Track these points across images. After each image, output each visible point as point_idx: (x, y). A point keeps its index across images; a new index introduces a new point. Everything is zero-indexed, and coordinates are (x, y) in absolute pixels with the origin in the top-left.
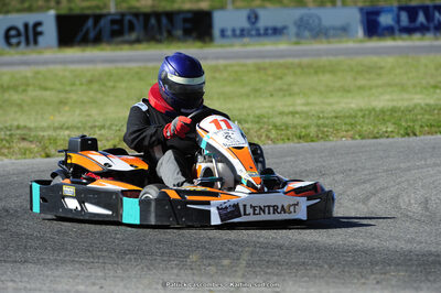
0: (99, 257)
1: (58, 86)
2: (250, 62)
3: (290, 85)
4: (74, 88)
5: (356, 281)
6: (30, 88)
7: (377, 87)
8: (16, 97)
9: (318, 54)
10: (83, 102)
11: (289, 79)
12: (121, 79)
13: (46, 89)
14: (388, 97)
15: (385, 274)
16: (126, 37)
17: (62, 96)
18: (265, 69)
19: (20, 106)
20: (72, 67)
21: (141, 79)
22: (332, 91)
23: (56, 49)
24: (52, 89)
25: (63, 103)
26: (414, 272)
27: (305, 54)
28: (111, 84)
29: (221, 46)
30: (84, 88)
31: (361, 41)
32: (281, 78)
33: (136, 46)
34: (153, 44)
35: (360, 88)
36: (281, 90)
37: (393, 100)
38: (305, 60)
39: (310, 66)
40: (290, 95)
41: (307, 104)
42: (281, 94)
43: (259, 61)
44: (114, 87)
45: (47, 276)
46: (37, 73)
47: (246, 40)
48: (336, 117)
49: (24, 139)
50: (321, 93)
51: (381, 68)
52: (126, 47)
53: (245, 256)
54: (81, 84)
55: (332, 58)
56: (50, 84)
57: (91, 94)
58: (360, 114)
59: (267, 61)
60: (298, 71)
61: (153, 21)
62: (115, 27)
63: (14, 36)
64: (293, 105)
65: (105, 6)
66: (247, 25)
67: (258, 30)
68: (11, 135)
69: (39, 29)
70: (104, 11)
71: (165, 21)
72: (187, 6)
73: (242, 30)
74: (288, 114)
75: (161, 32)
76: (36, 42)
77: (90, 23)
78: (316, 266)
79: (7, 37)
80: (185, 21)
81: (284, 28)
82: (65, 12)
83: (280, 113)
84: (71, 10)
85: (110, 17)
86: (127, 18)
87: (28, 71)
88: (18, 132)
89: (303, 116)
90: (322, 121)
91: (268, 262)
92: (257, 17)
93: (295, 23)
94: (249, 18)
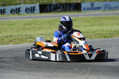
0: (50, 70)
1: (40, 24)
2: (91, 17)
3: (102, 23)
6: (32, 24)
8: (28, 27)
9: (110, 14)
10: (46, 28)
11: (102, 21)
12: (57, 22)
13: (36, 24)
16: (58, 10)
17: (41, 26)
18: (95, 18)
19: (29, 29)
20: (44, 18)
22: (113, 24)
23: (39, 14)
25: (41, 28)
27: (106, 14)
28: (54, 23)
29: (84, 12)
30: (47, 24)
32: (100, 21)
33: (61, 13)
34: (65, 12)
36: (100, 24)
38: (106, 16)
39: (108, 18)
40: (102, 25)
41: (107, 28)
42: (100, 25)
43: (94, 16)
44: (55, 24)
45: (36, 75)
46: (34, 20)
47: (90, 11)
48: (115, 31)
49: (30, 38)
50: (111, 25)
52: (58, 13)
53: (90, 69)
54: (46, 23)
55: (113, 15)
56: (37, 23)
57: (48, 26)
59: (96, 16)
60: (105, 19)
61: (65, 6)
62: (55, 8)
63: (28, 10)
64: (103, 28)
65: (52, 2)
66: (90, 7)
67: (93, 8)
68: (27, 37)
69: (35, 8)
70: (52, 3)
71: (68, 6)
72: (74, 2)
73: (89, 8)
74: (101, 31)
75: (67, 9)
76: (34, 12)
77: (48, 6)
78: (109, 71)
79: (26, 10)
80: (74, 6)
81: (101, 7)
82: (41, 3)
83: (99, 30)
84: (43, 3)
85: (53, 5)
86: (58, 5)
87: (31, 20)
88: (29, 36)
89: (106, 31)
90: (111, 32)
91: (96, 70)
92: (93, 4)
93: (104, 6)
94: (91, 5)
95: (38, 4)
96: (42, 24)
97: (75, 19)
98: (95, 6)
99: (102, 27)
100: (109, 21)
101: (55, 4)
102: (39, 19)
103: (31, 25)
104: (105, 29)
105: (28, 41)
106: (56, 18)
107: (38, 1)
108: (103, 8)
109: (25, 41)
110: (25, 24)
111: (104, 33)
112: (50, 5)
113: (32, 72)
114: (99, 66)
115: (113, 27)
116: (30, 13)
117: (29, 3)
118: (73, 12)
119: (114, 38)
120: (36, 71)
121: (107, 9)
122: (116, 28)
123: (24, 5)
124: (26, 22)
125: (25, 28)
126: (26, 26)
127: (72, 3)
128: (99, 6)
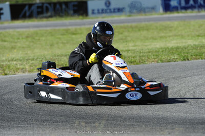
0: (30, 125)
1: (11, 40)
3: (126, 37)
4: (19, 40)
5: (158, 133)
7: (170, 36)
9: (140, 21)
10: (23, 47)
11: (126, 34)
12: (42, 36)
13: (5, 41)
14: (175, 41)
15: (173, 129)
16: (45, 15)
17: (13, 44)
20: (18, 30)
21: (52, 35)
22: (147, 39)
23: (10, 21)
24: (8, 41)
25: (13, 48)
26: (187, 128)
27: (134, 21)
28: (37, 38)
29: (92, 18)
30: (24, 40)
31: (162, 14)
32: (122, 33)
33: (50, 19)
34: (58, 17)
35: (161, 37)
36: (122, 39)
37: (177, 43)
38: (134, 24)
39: (136, 27)
40: (126, 42)
41: (135, 46)
42: (122, 41)
44: (39, 39)
45: (5, 134)
47: (104, 15)
48: (149, 52)
50: (142, 40)
51: (171, 27)
52: (45, 20)
53: (104, 122)
54: (22, 38)
55: (147, 23)
56: (7, 39)
57: (27, 43)
58: (161, 50)
60: (130, 30)
61: (58, 6)
62: (40, 10)
66: (105, 7)
67: (110, 10)
70: (34, 2)
71: (64, 6)
73: (103, 10)
74: (125, 51)
75: (62, 12)
77: (27, 8)
78: (139, 126)
80: (74, 6)
82: (13, 2)
84: (17, 2)
85: (36, 5)
86: (45, 5)
89: (133, 52)
90: (142, 54)
91: (115, 124)
92: (109, 3)
94: (106, 4)
95: (8, 3)
97: (76, 30)
100: (139, 33)
101: (40, 3)
108: (127, 9)
112: (30, 5)
114: (121, 117)
115: (146, 44)
118: (72, 18)
119: (148, 65)
122: (152, 46)
128: (121, 6)
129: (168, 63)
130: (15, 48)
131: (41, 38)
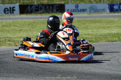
0: (31, 76)
1: (20, 26)
2: (76, 19)
3: (87, 26)
7: (113, 27)
8: (7, 29)
9: (96, 17)
10: (27, 30)
11: (87, 24)
12: (38, 24)
13: (16, 26)
14: (116, 30)
16: (40, 12)
17: (21, 28)
18: (80, 21)
19: (8, 31)
20: (24, 20)
21: (44, 24)
22: (100, 28)
23: (19, 15)
24: (18, 26)
27: (92, 17)
28: (35, 25)
30: (28, 26)
31: (108, 14)
32: (85, 24)
33: (43, 14)
34: (47, 13)
35: (108, 27)
36: (85, 27)
37: (117, 31)
38: (92, 19)
39: (93, 21)
40: (87, 29)
41: (92, 32)
42: (85, 29)
43: (78, 19)
44: (36, 26)
46: (13, 22)
47: (74, 13)
48: (101, 36)
49: (9, 41)
50: (96, 28)
51: (114, 21)
52: (40, 14)
54: (26, 25)
55: (99, 18)
56: (17, 25)
57: (29, 28)
58: (108, 35)
59: (81, 19)
60: (90, 22)
61: (47, 7)
62: (37, 9)
63: (7, 11)
64: (88, 32)
65: (34, 2)
66: (75, 8)
67: (78, 10)
68: (5, 40)
69: (14, 9)
70: (33, 4)
71: (51, 7)
72: (58, 3)
73: (74, 10)
74: (87, 35)
75: (50, 10)
76: (13, 13)
77: (29, 7)
79: (5, 11)
80: (57, 7)
81: (86, 9)
82: (21, 4)
83: (84, 34)
84: (23, 3)
85: (35, 6)
86: (40, 6)
87: (11, 21)
88: (8, 39)
89: (91, 35)
90: (97, 37)
91: (81, 77)
92: (78, 6)
93: (89, 8)
94: (76, 6)
95: (18, 4)
96: (22, 26)
98: (79, 8)
99: (87, 30)
100: (95, 24)
101: (37, 5)
102: (19, 20)
103: (10, 27)
104: (90, 33)
105: (7, 44)
106: (37, 20)
107: (18, 1)
108: (88, 10)
109: (4, 44)
110: (3, 26)
111: (89, 37)
112: (31, 6)
113: (11, 78)
115: (99, 31)
116: (9, 13)
117: (8, 3)
118: (55, 14)
119: (100, 43)
120: (15, 77)
121: (92, 11)
122: (103, 32)
123: (3, 5)
124: (4, 23)
125: (4, 30)
126: (4, 28)
127: (55, 4)
128: (84, 8)
129: (112, 42)
130: (22, 31)
131: (37, 25)
